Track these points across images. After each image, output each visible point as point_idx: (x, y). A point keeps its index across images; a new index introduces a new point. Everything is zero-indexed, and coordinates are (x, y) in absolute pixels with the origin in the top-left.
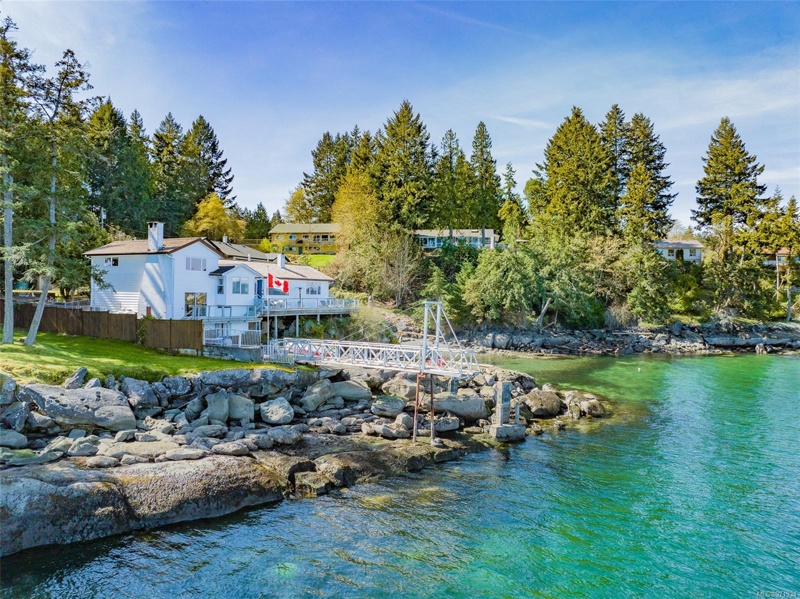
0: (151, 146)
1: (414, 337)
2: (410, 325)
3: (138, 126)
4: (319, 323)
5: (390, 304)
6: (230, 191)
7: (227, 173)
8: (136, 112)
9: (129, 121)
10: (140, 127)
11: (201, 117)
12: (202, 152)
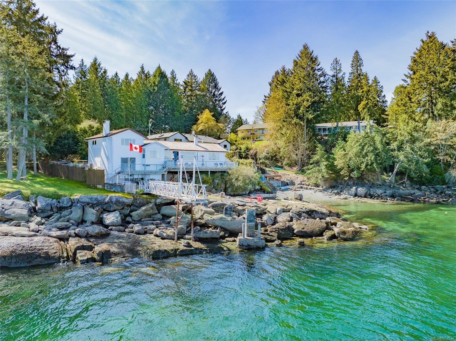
0: (182, 88)
1: (305, 189)
2: (304, 181)
3: (174, 78)
4: (209, 176)
5: (295, 169)
6: (224, 109)
7: (223, 99)
8: (173, 70)
9: (169, 75)
10: (175, 78)
11: (210, 70)
12: (210, 89)
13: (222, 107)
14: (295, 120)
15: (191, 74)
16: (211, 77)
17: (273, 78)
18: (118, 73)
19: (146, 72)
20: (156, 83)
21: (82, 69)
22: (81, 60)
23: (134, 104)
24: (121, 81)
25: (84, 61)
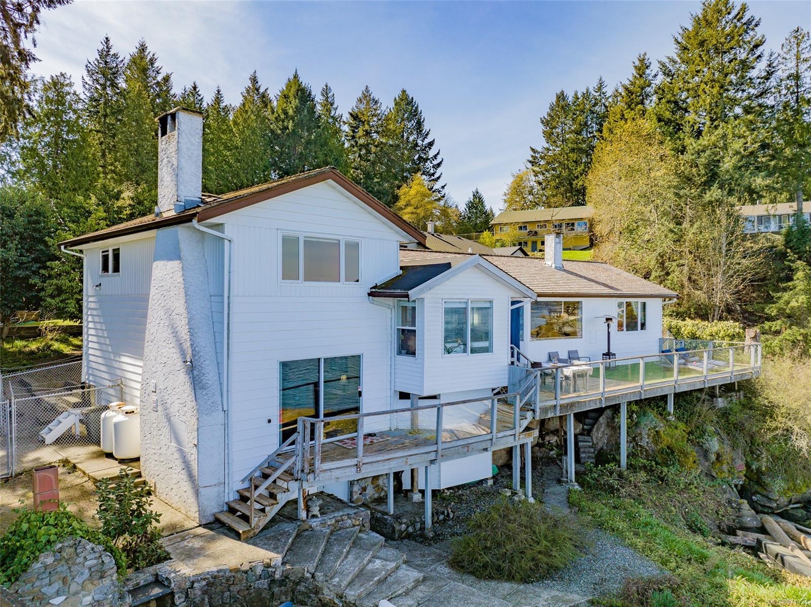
0: (346, 128)
3: (329, 104)
4: (672, 418)
6: (439, 178)
7: (435, 157)
8: (327, 86)
9: (319, 98)
10: (332, 105)
11: (404, 91)
12: (405, 135)
13: (433, 174)
15: (367, 97)
16: (407, 107)
17: (551, 108)
18: (198, 84)
19: (261, 90)
20: (291, 112)
23: (238, 161)
24: (205, 105)
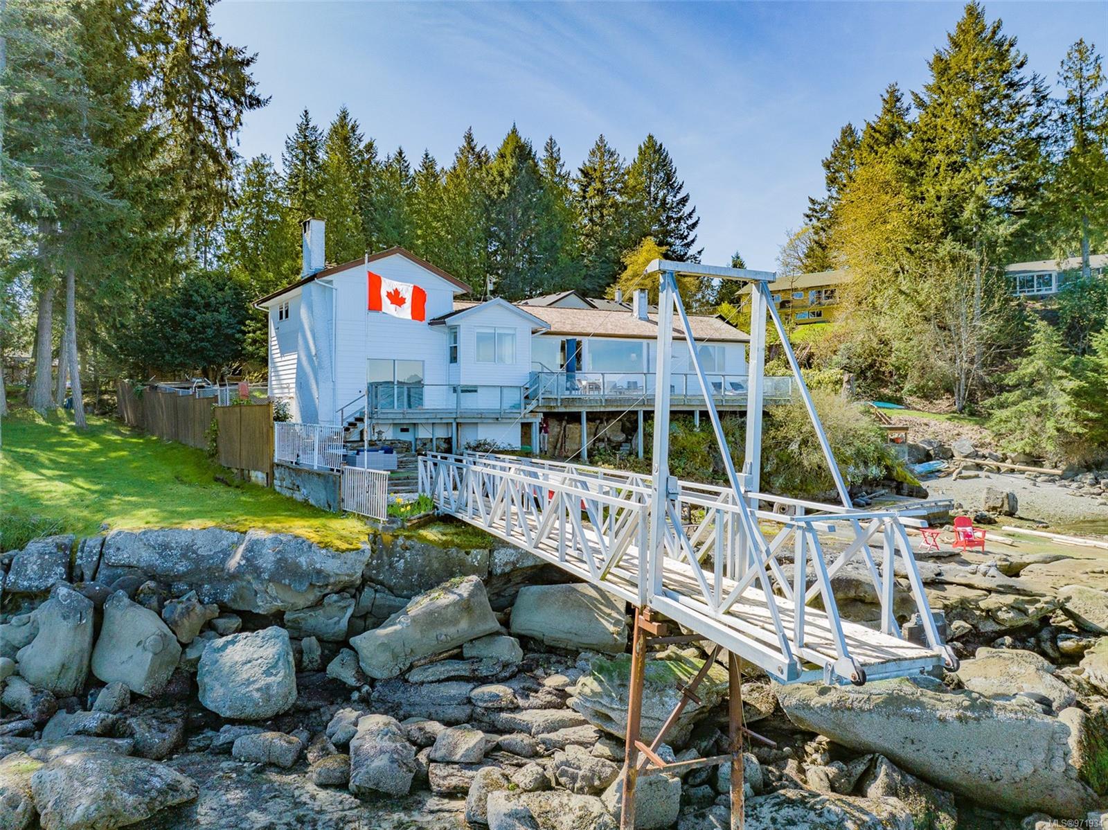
0: (575, 187)
1: (991, 471)
2: (982, 445)
3: (554, 160)
4: (697, 430)
5: (943, 404)
6: (693, 241)
7: (690, 215)
8: (551, 139)
9: (540, 153)
10: (558, 160)
11: (651, 137)
12: (652, 189)
13: (686, 237)
14: (949, 246)
15: (602, 150)
16: (655, 157)
17: (835, 147)
18: (404, 150)
19: (477, 149)
20: (507, 174)
21: (305, 136)
22: (302, 113)
23: (448, 233)
24: (412, 172)
25: (310, 116)
